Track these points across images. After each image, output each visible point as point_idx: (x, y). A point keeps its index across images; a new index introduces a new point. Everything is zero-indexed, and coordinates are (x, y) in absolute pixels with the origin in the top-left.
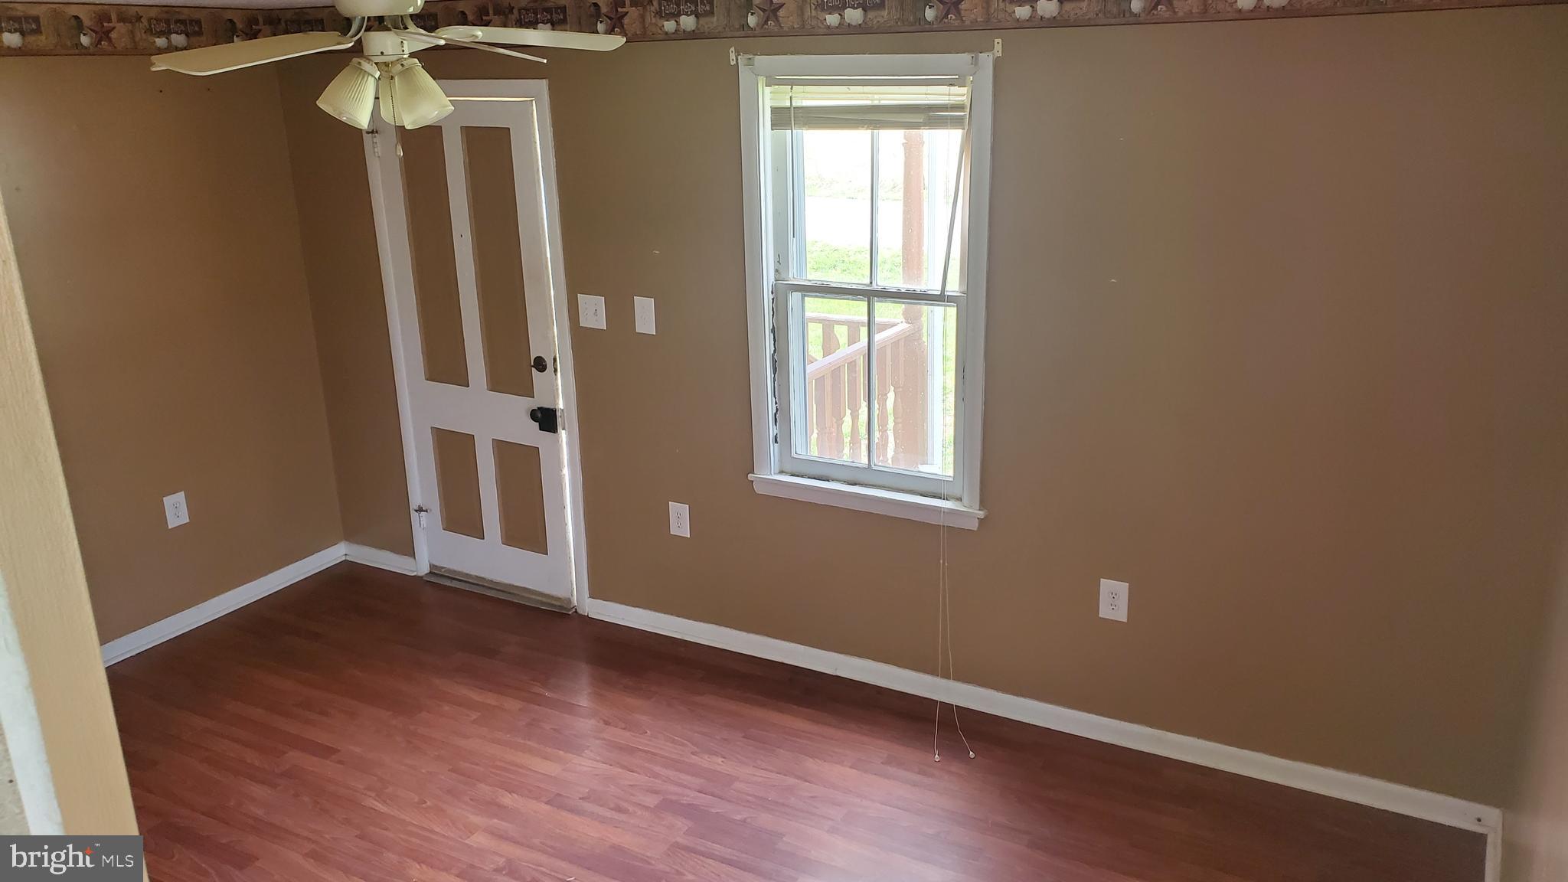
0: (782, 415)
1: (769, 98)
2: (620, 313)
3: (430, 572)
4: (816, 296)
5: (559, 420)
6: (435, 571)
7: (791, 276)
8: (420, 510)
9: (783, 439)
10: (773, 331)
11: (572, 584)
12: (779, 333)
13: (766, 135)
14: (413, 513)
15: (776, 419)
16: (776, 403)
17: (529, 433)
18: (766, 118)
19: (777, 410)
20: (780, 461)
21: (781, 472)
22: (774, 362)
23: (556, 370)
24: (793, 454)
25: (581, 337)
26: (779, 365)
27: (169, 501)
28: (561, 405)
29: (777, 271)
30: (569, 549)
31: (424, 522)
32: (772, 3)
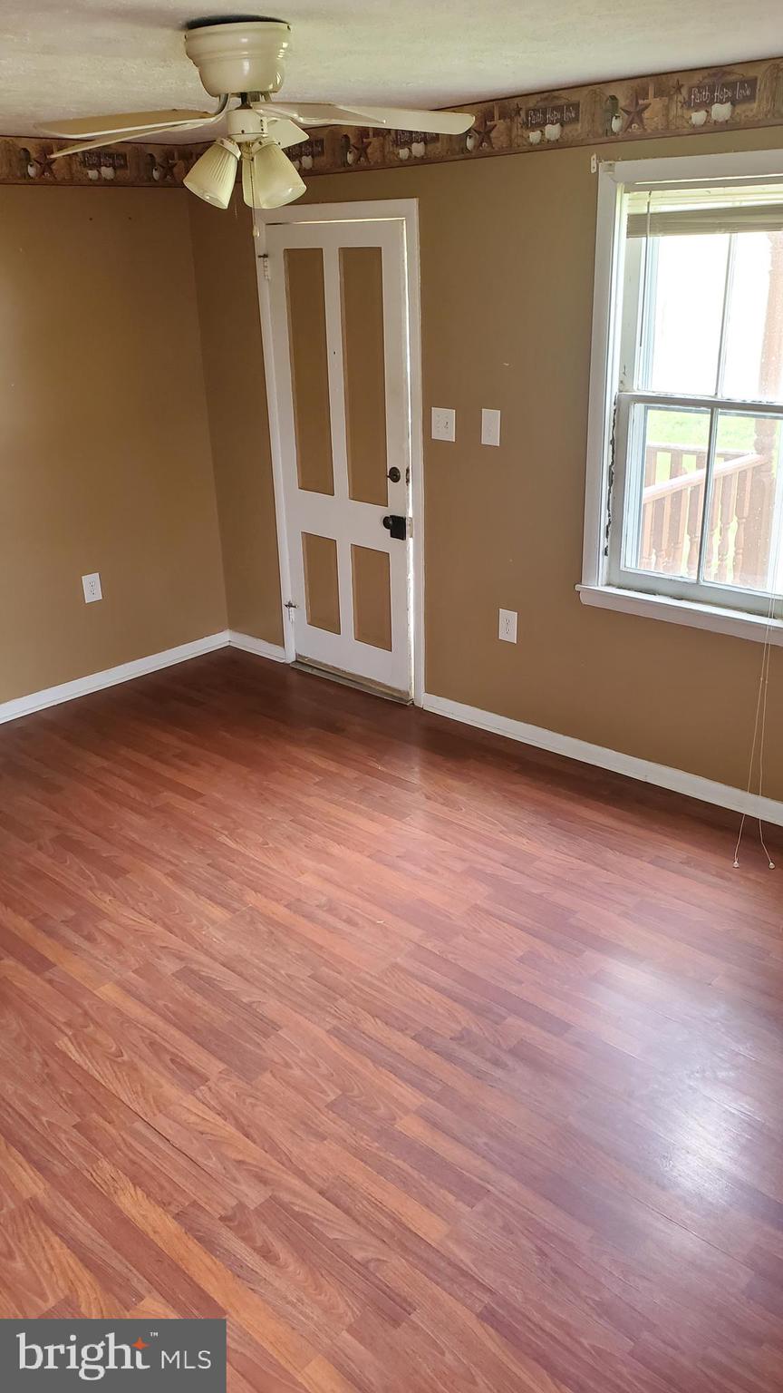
0: (615, 528)
1: (626, 205)
2: (469, 426)
3: (297, 661)
4: (660, 409)
5: (408, 528)
6: (300, 660)
7: (635, 388)
8: (290, 605)
9: (614, 551)
10: (612, 442)
11: (411, 680)
12: (619, 445)
13: (621, 243)
14: (284, 607)
15: (607, 532)
16: (609, 516)
17: (380, 539)
18: (621, 225)
19: (610, 522)
20: (609, 574)
21: (609, 584)
22: (611, 474)
23: (408, 481)
24: (622, 568)
25: (432, 448)
26: (617, 477)
27: (86, 580)
28: (410, 514)
29: (621, 382)
30: (410, 646)
31: (292, 617)
32: (637, 103)
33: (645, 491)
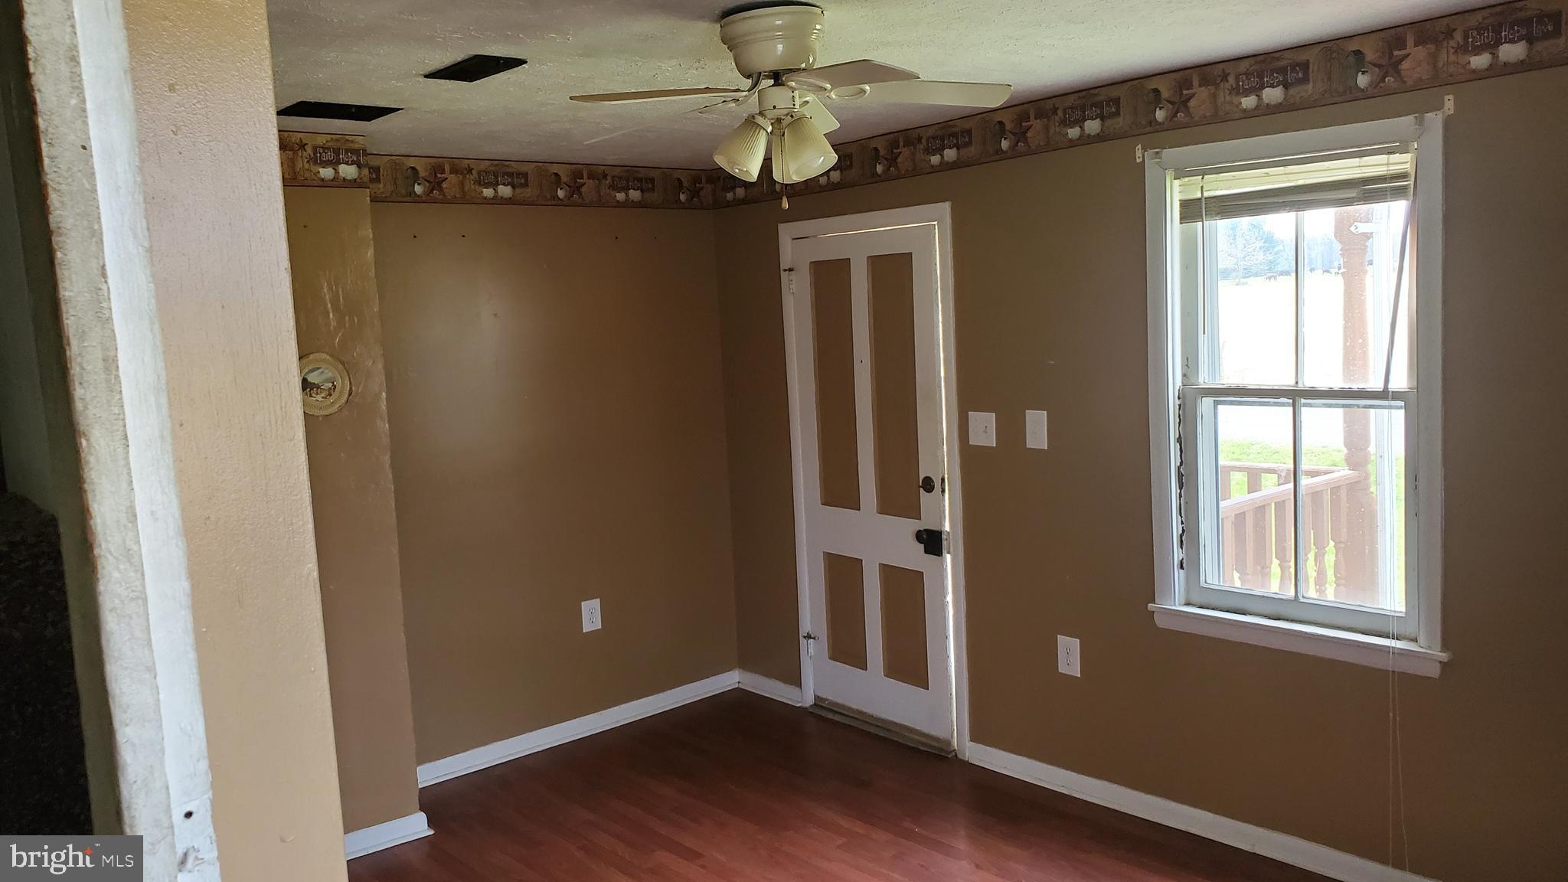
0: (1190, 536)
1: (1177, 192)
2: (1011, 429)
3: (815, 704)
4: (1232, 403)
5: (944, 543)
6: (819, 701)
7: (1201, 380)
8: (809, 637)
9: (1191, 564)
10: (1179, 440)
11: (952, 726)
12: (1187, 443)
13: (1174, 229)
14: (801, 639)
15: (1182, 541)
16: (1182, 523)
17: (913, 556)
18: (1174, 211)
19: (1183, 530)
20: (1188, 591)
21: (1188, 604)
22: (1180, 476)
23: (943, 491)
24: (1203, 584)
25: (971, 457)
26: (1187, 479)
27: (586, 606)
28: (947, 527)
29: (1184, 375)
30: (951, 684)
31: (811, 650)
32: (1181, 94)
33: (1222, 504)
